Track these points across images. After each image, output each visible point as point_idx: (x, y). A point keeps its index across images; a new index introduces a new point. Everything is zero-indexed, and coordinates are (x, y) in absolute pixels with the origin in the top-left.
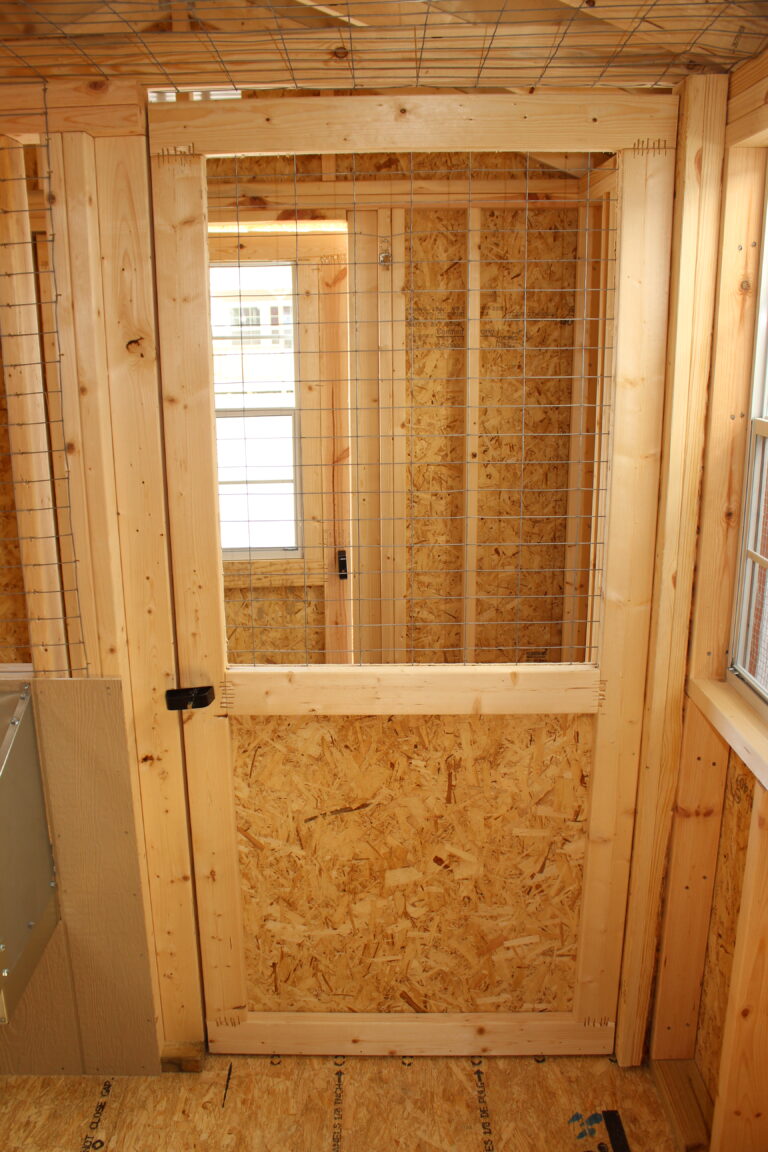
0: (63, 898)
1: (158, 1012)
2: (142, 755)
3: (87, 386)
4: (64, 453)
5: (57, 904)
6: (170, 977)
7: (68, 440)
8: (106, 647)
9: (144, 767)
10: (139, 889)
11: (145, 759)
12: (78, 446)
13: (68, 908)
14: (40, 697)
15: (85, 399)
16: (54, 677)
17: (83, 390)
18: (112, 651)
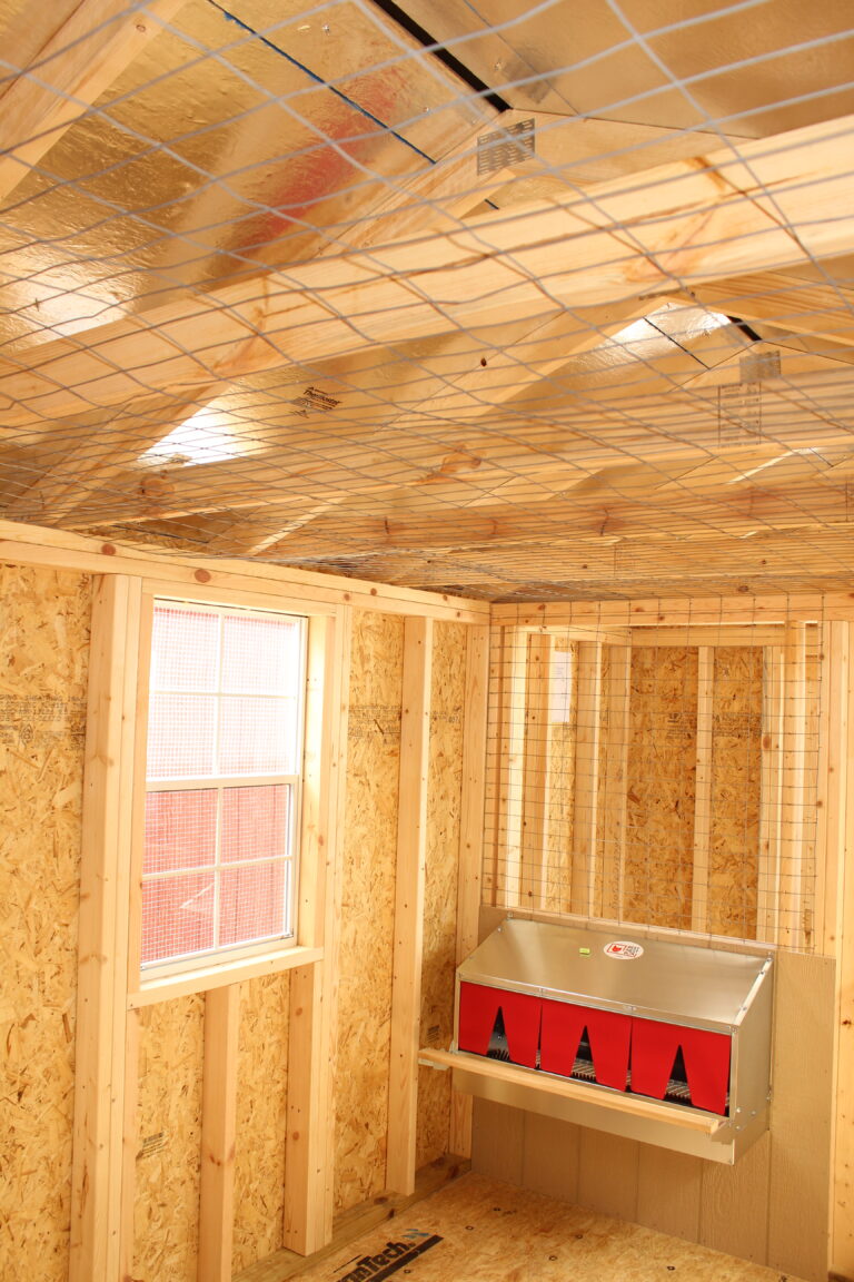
0: (774, 1113)
1: (830, 1231)
2: (843, 1020)
3: (834, 767)
4: (814, 808)
5: (768, 1117)
6: (843, 1205)
7: (819, 799)
8: (828, 936)
9: (844, 1028)
10: (829, 1119)
11: (845, 1023)
12: (825, 804)
13: (775, 1122)
14: (780, 962)
15: (832, 775)
16: (790, 950)
17: (831, 770)
18: (832, 938)
